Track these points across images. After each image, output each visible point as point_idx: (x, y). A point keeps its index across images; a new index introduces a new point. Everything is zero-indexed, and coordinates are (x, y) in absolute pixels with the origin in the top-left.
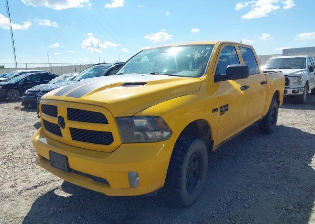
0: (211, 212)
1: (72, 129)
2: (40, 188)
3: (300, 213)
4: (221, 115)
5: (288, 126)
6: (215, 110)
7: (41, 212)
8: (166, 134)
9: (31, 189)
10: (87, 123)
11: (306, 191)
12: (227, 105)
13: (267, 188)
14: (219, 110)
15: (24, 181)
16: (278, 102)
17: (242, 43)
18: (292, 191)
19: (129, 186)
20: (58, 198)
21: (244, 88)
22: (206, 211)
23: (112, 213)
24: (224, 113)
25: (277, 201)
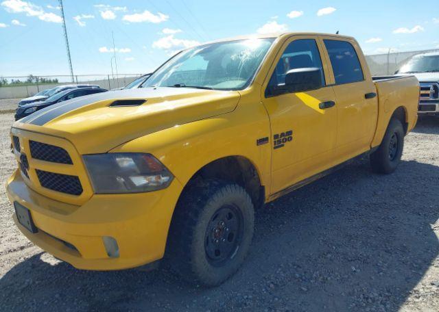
0: (246, 297)
1: (38, 171)
2: (26, 250)
3: (385, 305)
4: (275, 148)
5: (423, 161)
6: (262, 141)
7: (12, 285)
8: (164, 179)
9: (15, 250)
10: (50, 162)
11: (411, 269)
12: (290, 133)
13: (349, 261)
14: (272, 140)
15: (11, 239)
16: (405, 125)
17: (339, 34)
18: (388, 268)
19: (107, 256)
20: (43, 265)
21: (327, 105)
22: (238, 294)
23: (104, 291)
24: (283, 145)
25: (357, 282)
